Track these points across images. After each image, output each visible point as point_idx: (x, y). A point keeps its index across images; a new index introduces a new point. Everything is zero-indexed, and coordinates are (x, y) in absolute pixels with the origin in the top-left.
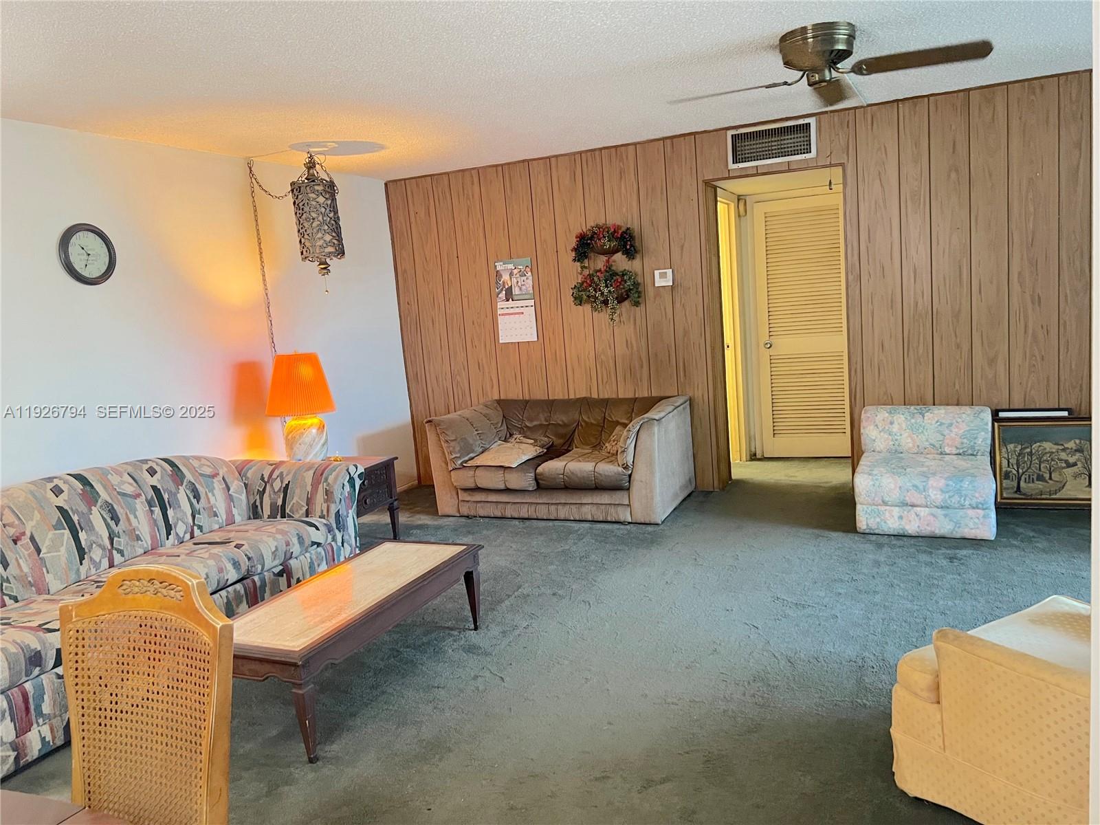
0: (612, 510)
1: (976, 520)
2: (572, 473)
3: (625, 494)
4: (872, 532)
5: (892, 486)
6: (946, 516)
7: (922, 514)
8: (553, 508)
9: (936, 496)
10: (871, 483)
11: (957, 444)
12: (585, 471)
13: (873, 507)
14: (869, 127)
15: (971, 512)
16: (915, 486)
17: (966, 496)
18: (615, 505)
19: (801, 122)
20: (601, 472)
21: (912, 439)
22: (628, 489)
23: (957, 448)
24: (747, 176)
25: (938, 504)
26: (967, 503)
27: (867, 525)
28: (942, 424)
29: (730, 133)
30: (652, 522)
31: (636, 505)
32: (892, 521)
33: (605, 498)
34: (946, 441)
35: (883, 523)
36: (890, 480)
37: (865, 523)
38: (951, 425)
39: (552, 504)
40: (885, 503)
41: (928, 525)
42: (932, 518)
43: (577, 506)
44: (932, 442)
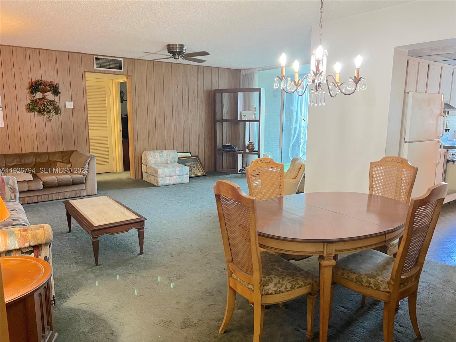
0: (78, 192)
1: (186, 178)
2: (62, 180)
3: (84, 185)
4: (162, 185)
5: (167, 171)
6: (180, 178)
7: (174, 178)
8: (50, 196)
9: (178, 173)
10: (162, 171)
11: (171, 160)
12: (68, 178)
13: (163, 178)
14: (138, 66)
15: (185, 176)
16: (173, 171)
17: (184, 172)
18: (79, 190)
19: (119, 59)
20: (75, 178)
21: (161, 159)
22: (85, 183)
23: (171, 161)
24: (101, 73)
25: (178, 175)
26: (184, 174)
27: (161, 183)
28: (167, 155)
29: (95, 57)
30: (94, 194)
31: (89, 188)
32: (167, 181)
33: (75, 188)
34: (169, 159)
35: (165, 182)
36: (167, 170)
37: (160, 183)
38: (169, 155)
39: (49, 194)
40: (166, 177)
41: (176, 181)
42: (176, 179)
43: (62, 193)
44: (165, 160)
